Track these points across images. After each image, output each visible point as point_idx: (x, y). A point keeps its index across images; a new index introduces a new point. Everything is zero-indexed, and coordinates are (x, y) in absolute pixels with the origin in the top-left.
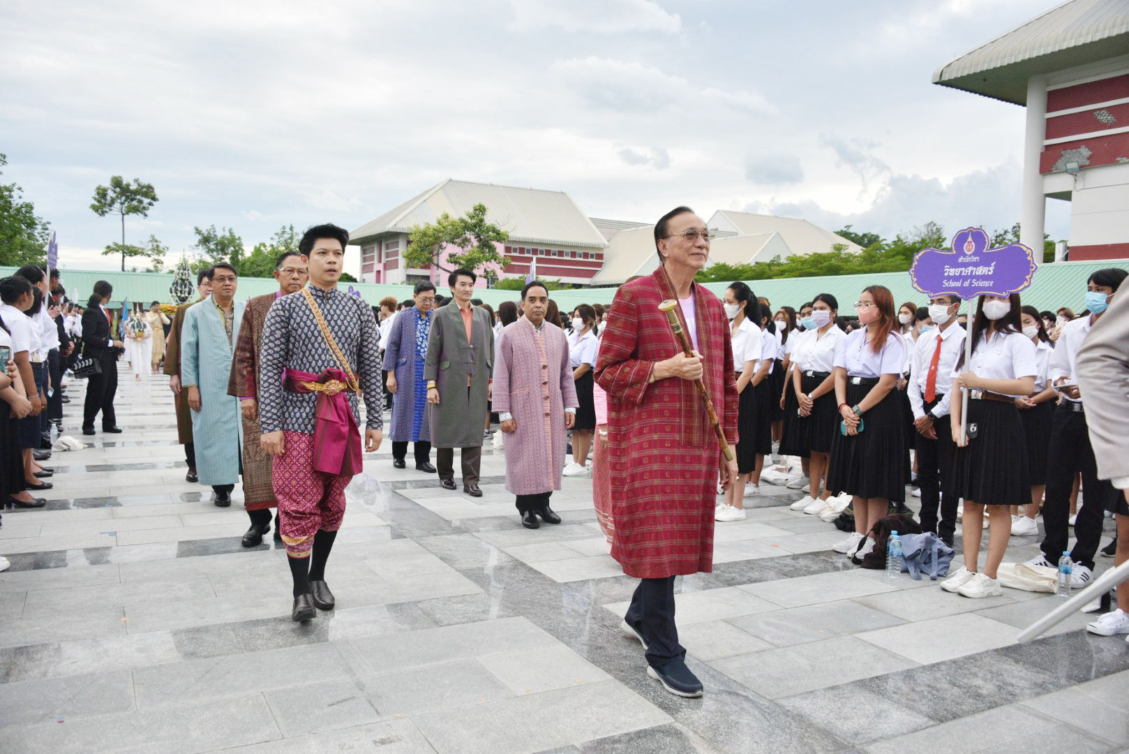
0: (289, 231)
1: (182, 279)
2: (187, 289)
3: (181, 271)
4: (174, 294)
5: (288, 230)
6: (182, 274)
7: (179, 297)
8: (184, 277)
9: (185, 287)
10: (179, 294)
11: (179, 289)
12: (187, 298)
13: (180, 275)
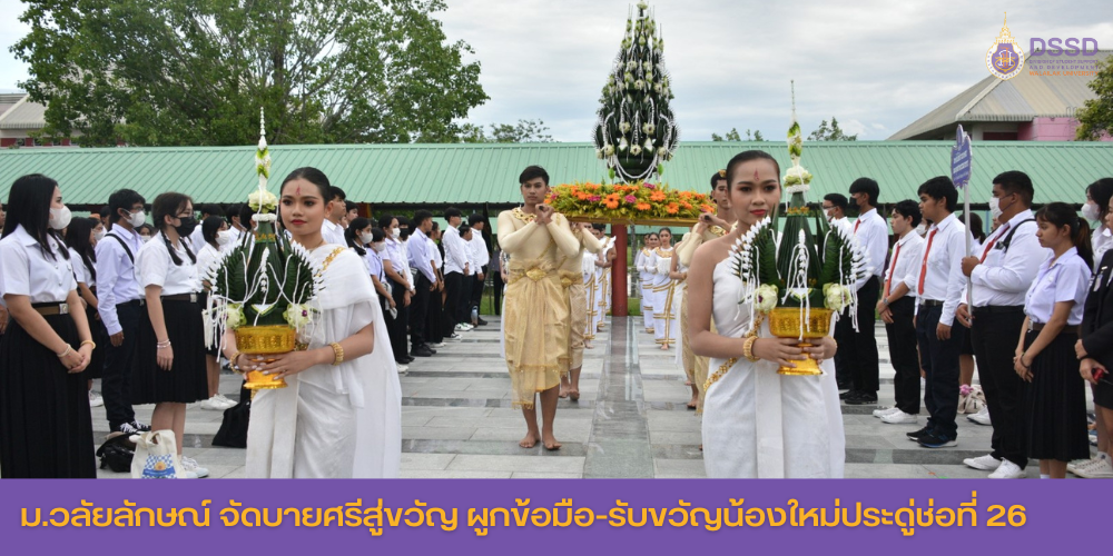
0: (831, 128)
1: (632, 91)
2: (649, 126)
3: (632, 64)
4: (608, 148)
5: (829, 126)
6: (634, 72)
7: (622, 155)
8: (639, 84)
9: (644, 120)
10: (623, 145)
11: (623, 126)
12: (649, 157)
13: (628, 76)
